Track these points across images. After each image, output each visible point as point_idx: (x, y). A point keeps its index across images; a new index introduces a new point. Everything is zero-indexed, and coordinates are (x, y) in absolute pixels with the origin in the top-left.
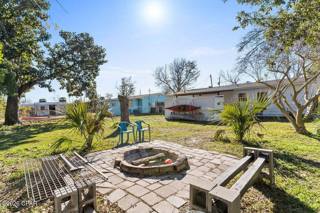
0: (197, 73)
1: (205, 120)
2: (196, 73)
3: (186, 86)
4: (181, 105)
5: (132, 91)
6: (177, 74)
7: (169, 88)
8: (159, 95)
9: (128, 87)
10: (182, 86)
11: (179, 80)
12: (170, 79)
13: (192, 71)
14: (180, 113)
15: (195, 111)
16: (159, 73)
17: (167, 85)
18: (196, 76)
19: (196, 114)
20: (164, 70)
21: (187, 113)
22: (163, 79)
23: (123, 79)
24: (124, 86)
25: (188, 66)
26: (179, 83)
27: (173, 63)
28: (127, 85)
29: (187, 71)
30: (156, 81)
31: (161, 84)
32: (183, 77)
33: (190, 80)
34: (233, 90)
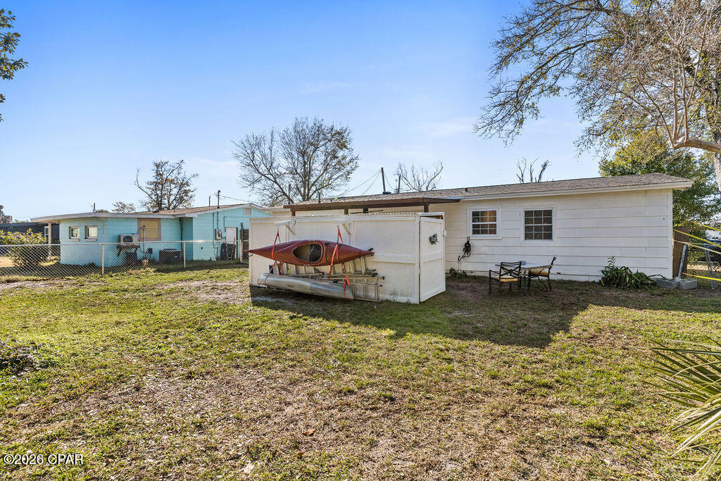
0: (351, 161)
1: (387, 297)
2: (348, 159)
3: (324, 190)
4: (306, 242)
5: (185, 198)
6: (301, 158)
7: (279, 194)
8: (250, 208)
9: (173, 186)
10: (315, 192)
11: (307, 174)
12: (283, 171)
13: (340, 154)
14: (302, 269)
15: (354, 263)
16: (253, 153)
17: (276, 186)
18: (348, 168)
19: (357, 273)
20: (267, 146)
21: (326, 269)
22: (263, 168)
23: (157, 166)
24: (160, 183)
25: (330, 141)
26: (306, 183)
27: (291, 130)
28: (172, 181)
29: (327, 154)
30: (246, 171)
31: (258, 181)
32: (317, 166)
33: (335, 177)
34: (458, 201)
